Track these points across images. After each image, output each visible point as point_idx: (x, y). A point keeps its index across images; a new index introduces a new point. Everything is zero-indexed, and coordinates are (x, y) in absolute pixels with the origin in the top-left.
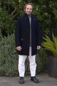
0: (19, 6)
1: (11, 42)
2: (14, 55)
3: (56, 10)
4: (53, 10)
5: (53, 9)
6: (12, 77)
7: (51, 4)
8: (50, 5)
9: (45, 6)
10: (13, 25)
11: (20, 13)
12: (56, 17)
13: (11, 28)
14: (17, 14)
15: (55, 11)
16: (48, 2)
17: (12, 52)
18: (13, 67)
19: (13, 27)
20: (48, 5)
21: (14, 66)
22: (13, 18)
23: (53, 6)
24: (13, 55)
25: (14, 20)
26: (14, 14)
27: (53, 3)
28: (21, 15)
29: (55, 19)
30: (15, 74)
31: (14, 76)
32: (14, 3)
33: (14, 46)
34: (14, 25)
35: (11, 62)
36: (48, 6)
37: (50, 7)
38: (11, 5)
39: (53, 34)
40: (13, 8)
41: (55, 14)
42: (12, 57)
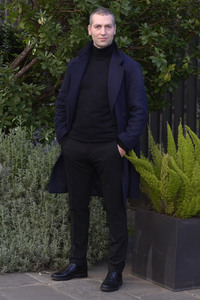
0: (41, 36)
1: (8, 156)
2: (19, 200)
3: (162, 55)
4: (152, 55)
5: (153, 50)
6: (8, 272)
7: (147, 33)
8: (143, 38)
9: (126, 38)
10: (19, 99)
11: (42, 61)
12: (160, 77)
13: (10, 109)
14: (31, 63)
15: (160, 58)
16: (137, 28)
17: (11, 191)
18: (13, 240)
19: (18, 105)
20: (135, 35)
21: (18, 236)
22: (20, 77)
23: (154, 41)
24: (14, 202)
25: (21, 85)
26: (22, 64)
27: (152, 30)
28: (44, 68)
29: (158, 83)
30: (20, 264)
31: (17, 271)
32: (22, 25)
33: (19, 170)
34: (22, 99)
35: (6, 223)
36: (136, 40)
37: (144, 43)
38: (12, 33)
39: (149, 131)
40: (20, 44)
41: (158, 65)
42: (10, 208)
